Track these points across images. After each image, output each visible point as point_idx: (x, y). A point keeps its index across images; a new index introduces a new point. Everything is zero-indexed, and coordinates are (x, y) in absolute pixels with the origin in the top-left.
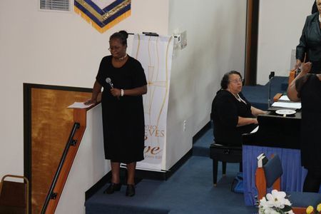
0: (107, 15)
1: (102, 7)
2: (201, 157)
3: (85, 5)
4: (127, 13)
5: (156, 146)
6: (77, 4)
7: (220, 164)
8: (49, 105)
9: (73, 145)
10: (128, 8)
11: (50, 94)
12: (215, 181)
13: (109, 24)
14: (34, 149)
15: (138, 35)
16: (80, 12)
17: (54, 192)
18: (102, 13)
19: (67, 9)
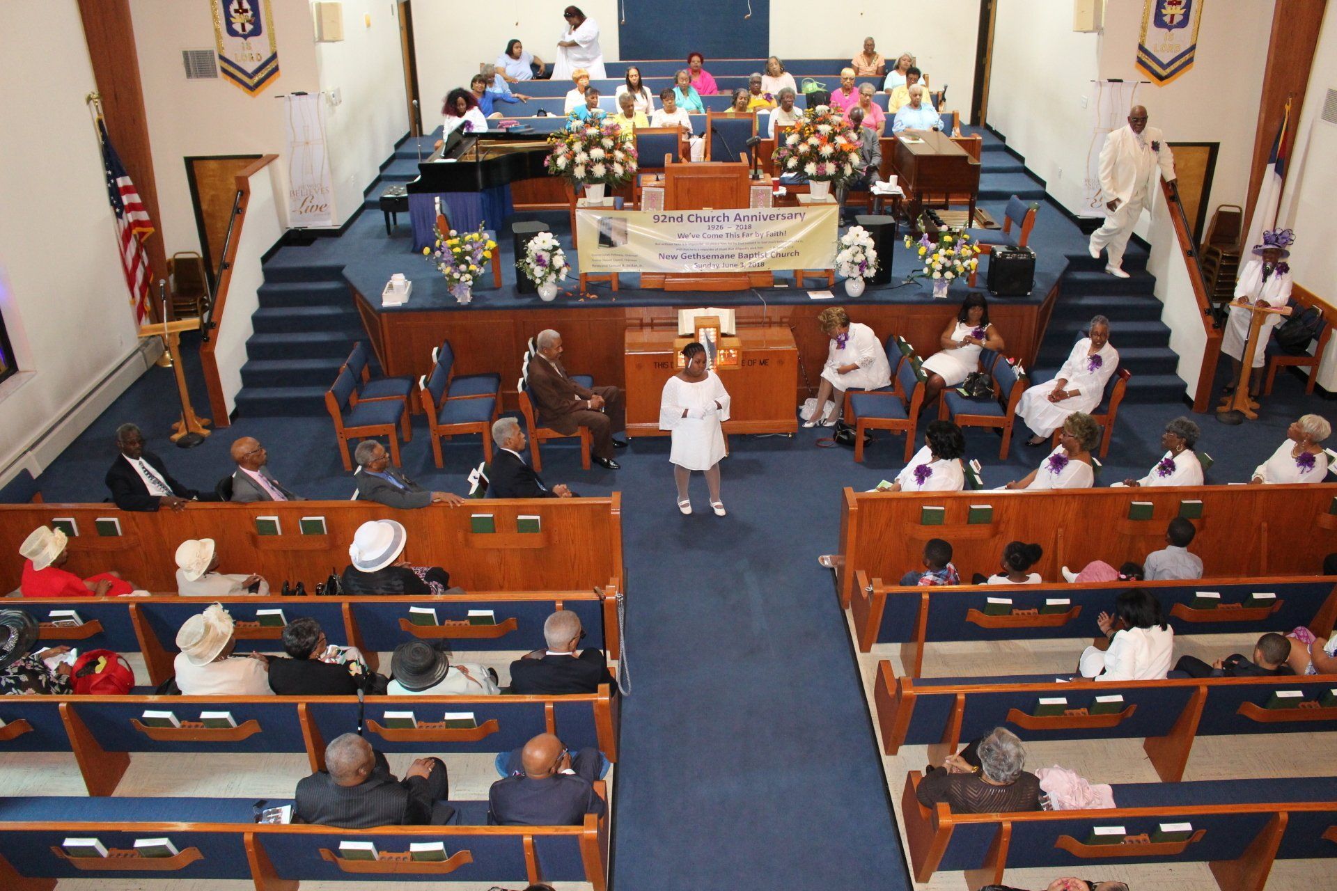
0: (256, 79)
1: (250, 70)
2: (373, 210)
3: (231, 69)
4: (276, 74)
5: (324, 203)
6: (224, 71)
7: (391, 215)
8: (214, 176)
9: (238, 212)
10: (276, 69)
11: (213, 165)
12: (389, 232)
13: (260, 88)
14: (207, 221)
15: (289, 98)
16: (229, 78)
17: (227, 261)
18: (251, 76)
19: (216, 76)
